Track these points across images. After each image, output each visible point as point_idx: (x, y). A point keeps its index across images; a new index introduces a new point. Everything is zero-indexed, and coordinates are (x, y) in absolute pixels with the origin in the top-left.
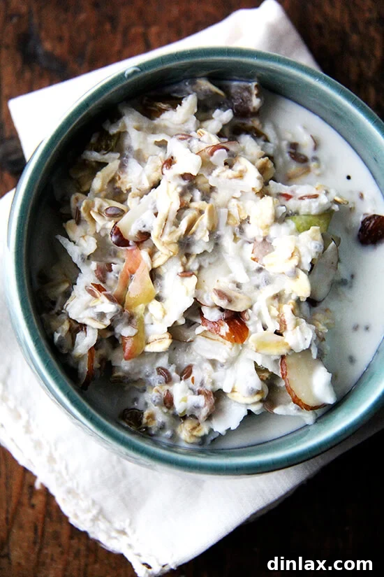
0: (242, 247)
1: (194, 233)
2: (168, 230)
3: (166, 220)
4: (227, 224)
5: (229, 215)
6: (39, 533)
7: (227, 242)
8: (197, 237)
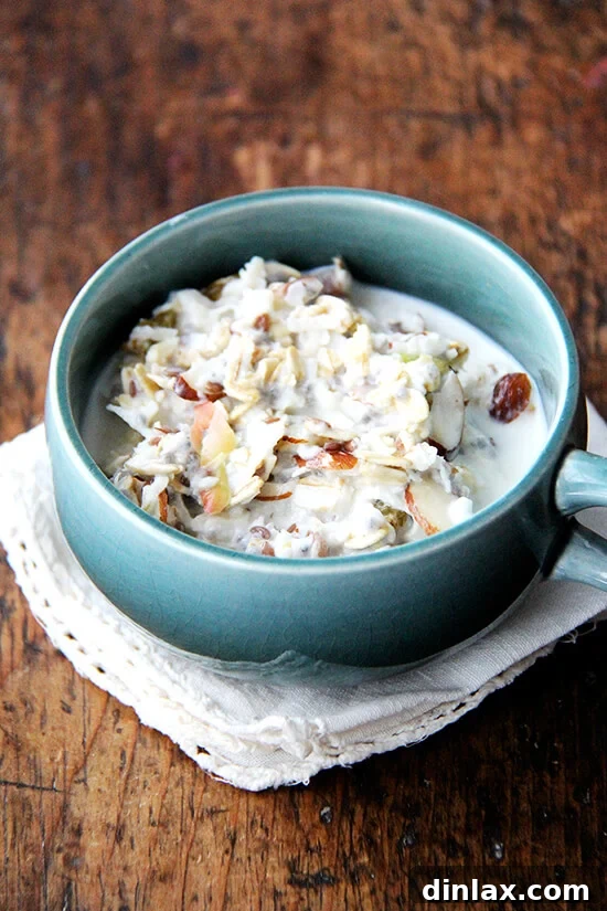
0: (341, 400)
1: (276, 380)
2: (243, 373)
3: (240, 363)
4: (318, 376)
5: (319, 368)
6: (128, 759)
7: (321, 393)
8: (281, 385)
